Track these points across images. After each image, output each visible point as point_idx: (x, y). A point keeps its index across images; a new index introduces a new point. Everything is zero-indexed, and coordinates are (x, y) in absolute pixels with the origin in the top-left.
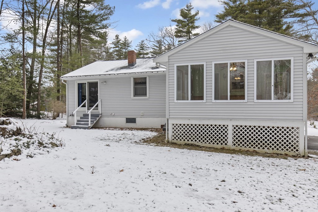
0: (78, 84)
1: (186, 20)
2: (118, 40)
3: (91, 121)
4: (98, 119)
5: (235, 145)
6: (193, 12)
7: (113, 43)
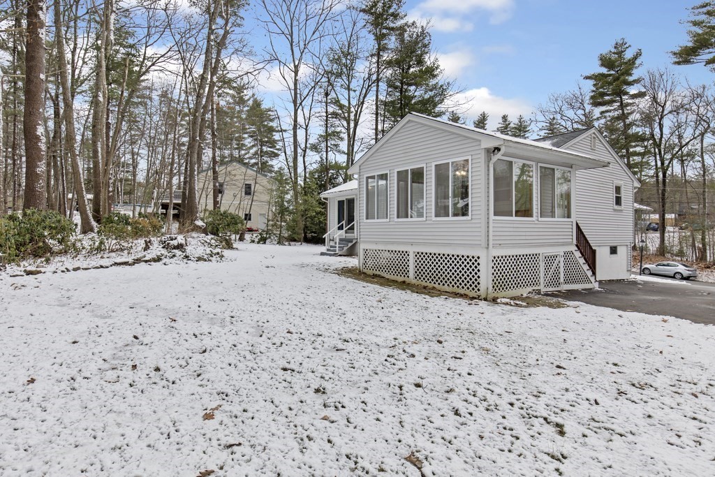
0: (339, 201)
1: (612, 72)
2: (507, 123)
3: (339, 247)
4: (350, 245)
5: (416, 278)
6: (628, 55)
7: (498, 129)
